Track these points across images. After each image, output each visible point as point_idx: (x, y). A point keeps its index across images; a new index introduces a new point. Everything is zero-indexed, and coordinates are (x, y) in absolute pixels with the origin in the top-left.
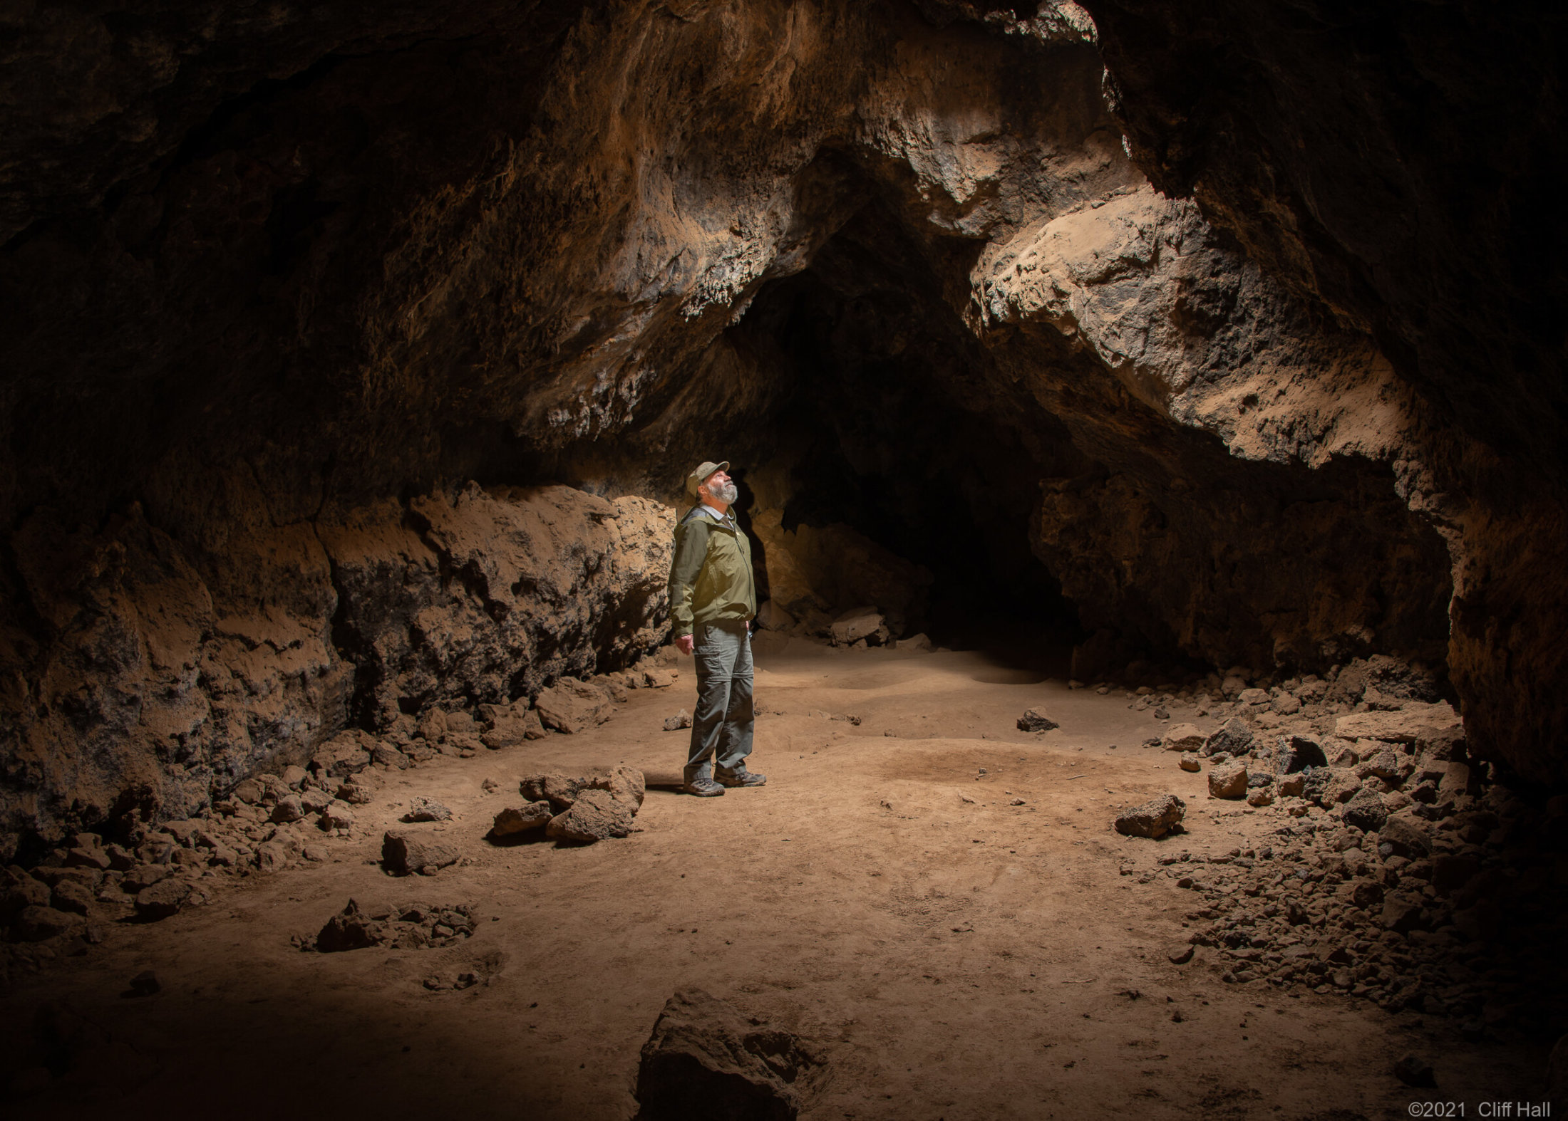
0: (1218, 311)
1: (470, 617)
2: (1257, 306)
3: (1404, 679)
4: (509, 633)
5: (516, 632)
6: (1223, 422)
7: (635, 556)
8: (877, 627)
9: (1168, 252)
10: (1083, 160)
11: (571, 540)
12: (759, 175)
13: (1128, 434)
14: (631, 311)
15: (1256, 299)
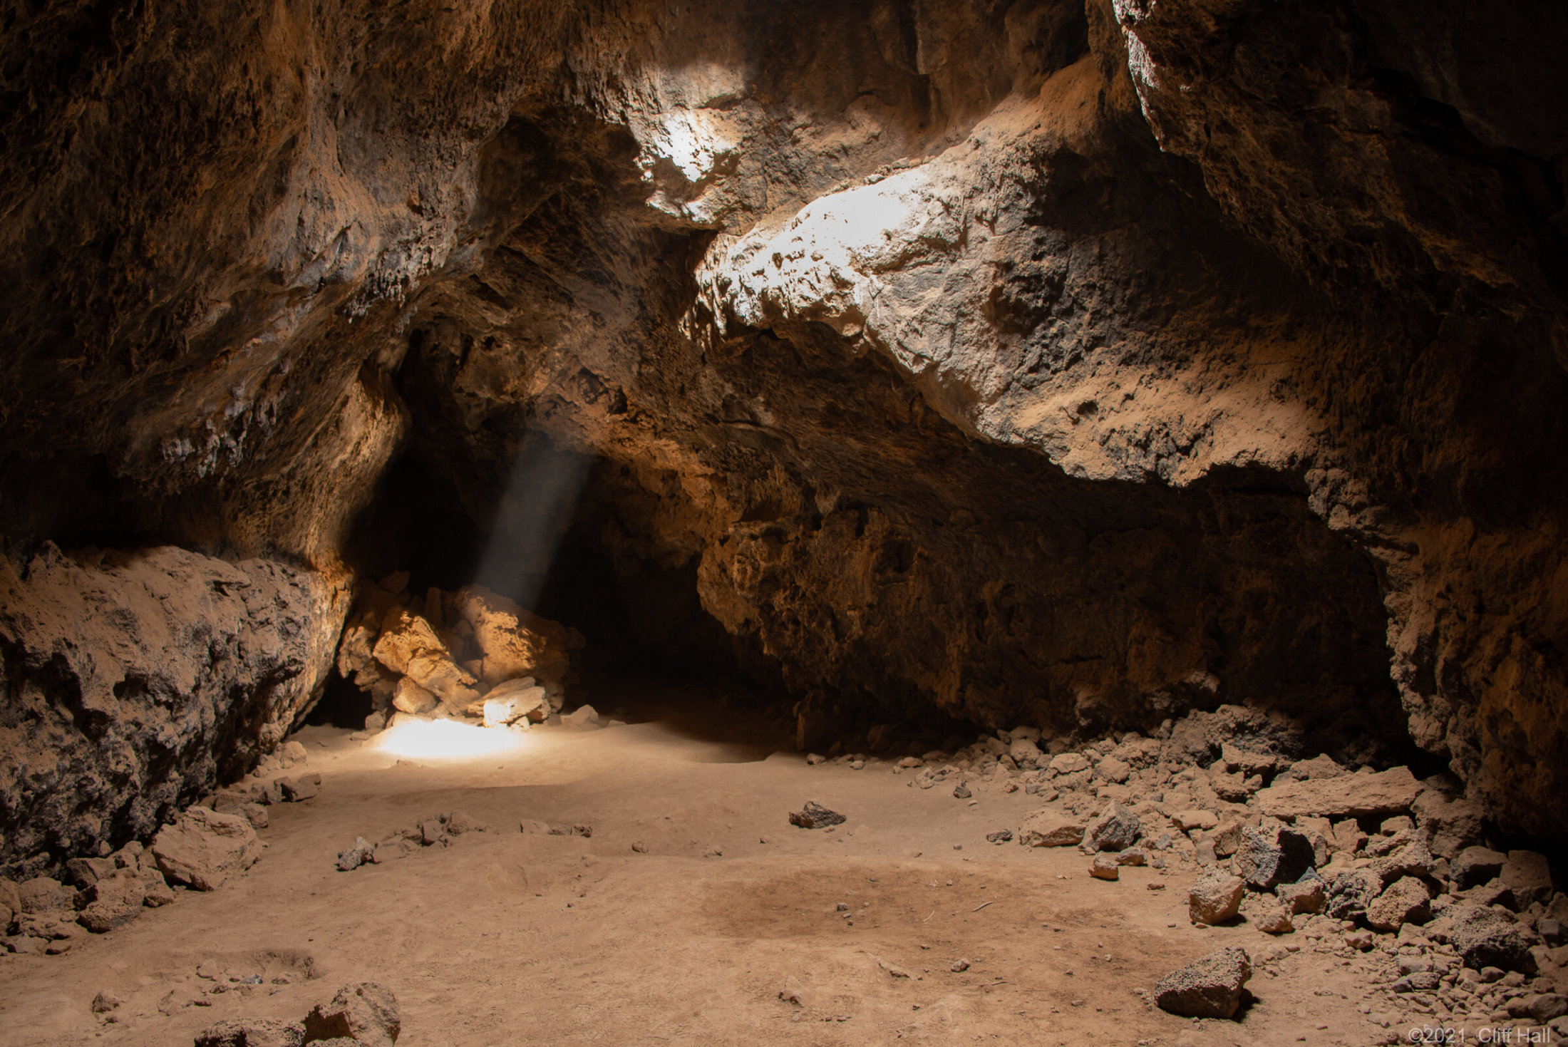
0: (1040, 302)
1: (53, 737)
2: (1090, 295)
3: (1263, 732)
4: (110, 753)
5: (121, 751)
6: (1050, 436)
7: (268, 635)
8: (540, 702)
9: (978, 231)
10: (845, 131)
11: (192, 617)
12: (445, 134)
13: (903, 460)
14: (285, 300)
15: (1091, 287)
